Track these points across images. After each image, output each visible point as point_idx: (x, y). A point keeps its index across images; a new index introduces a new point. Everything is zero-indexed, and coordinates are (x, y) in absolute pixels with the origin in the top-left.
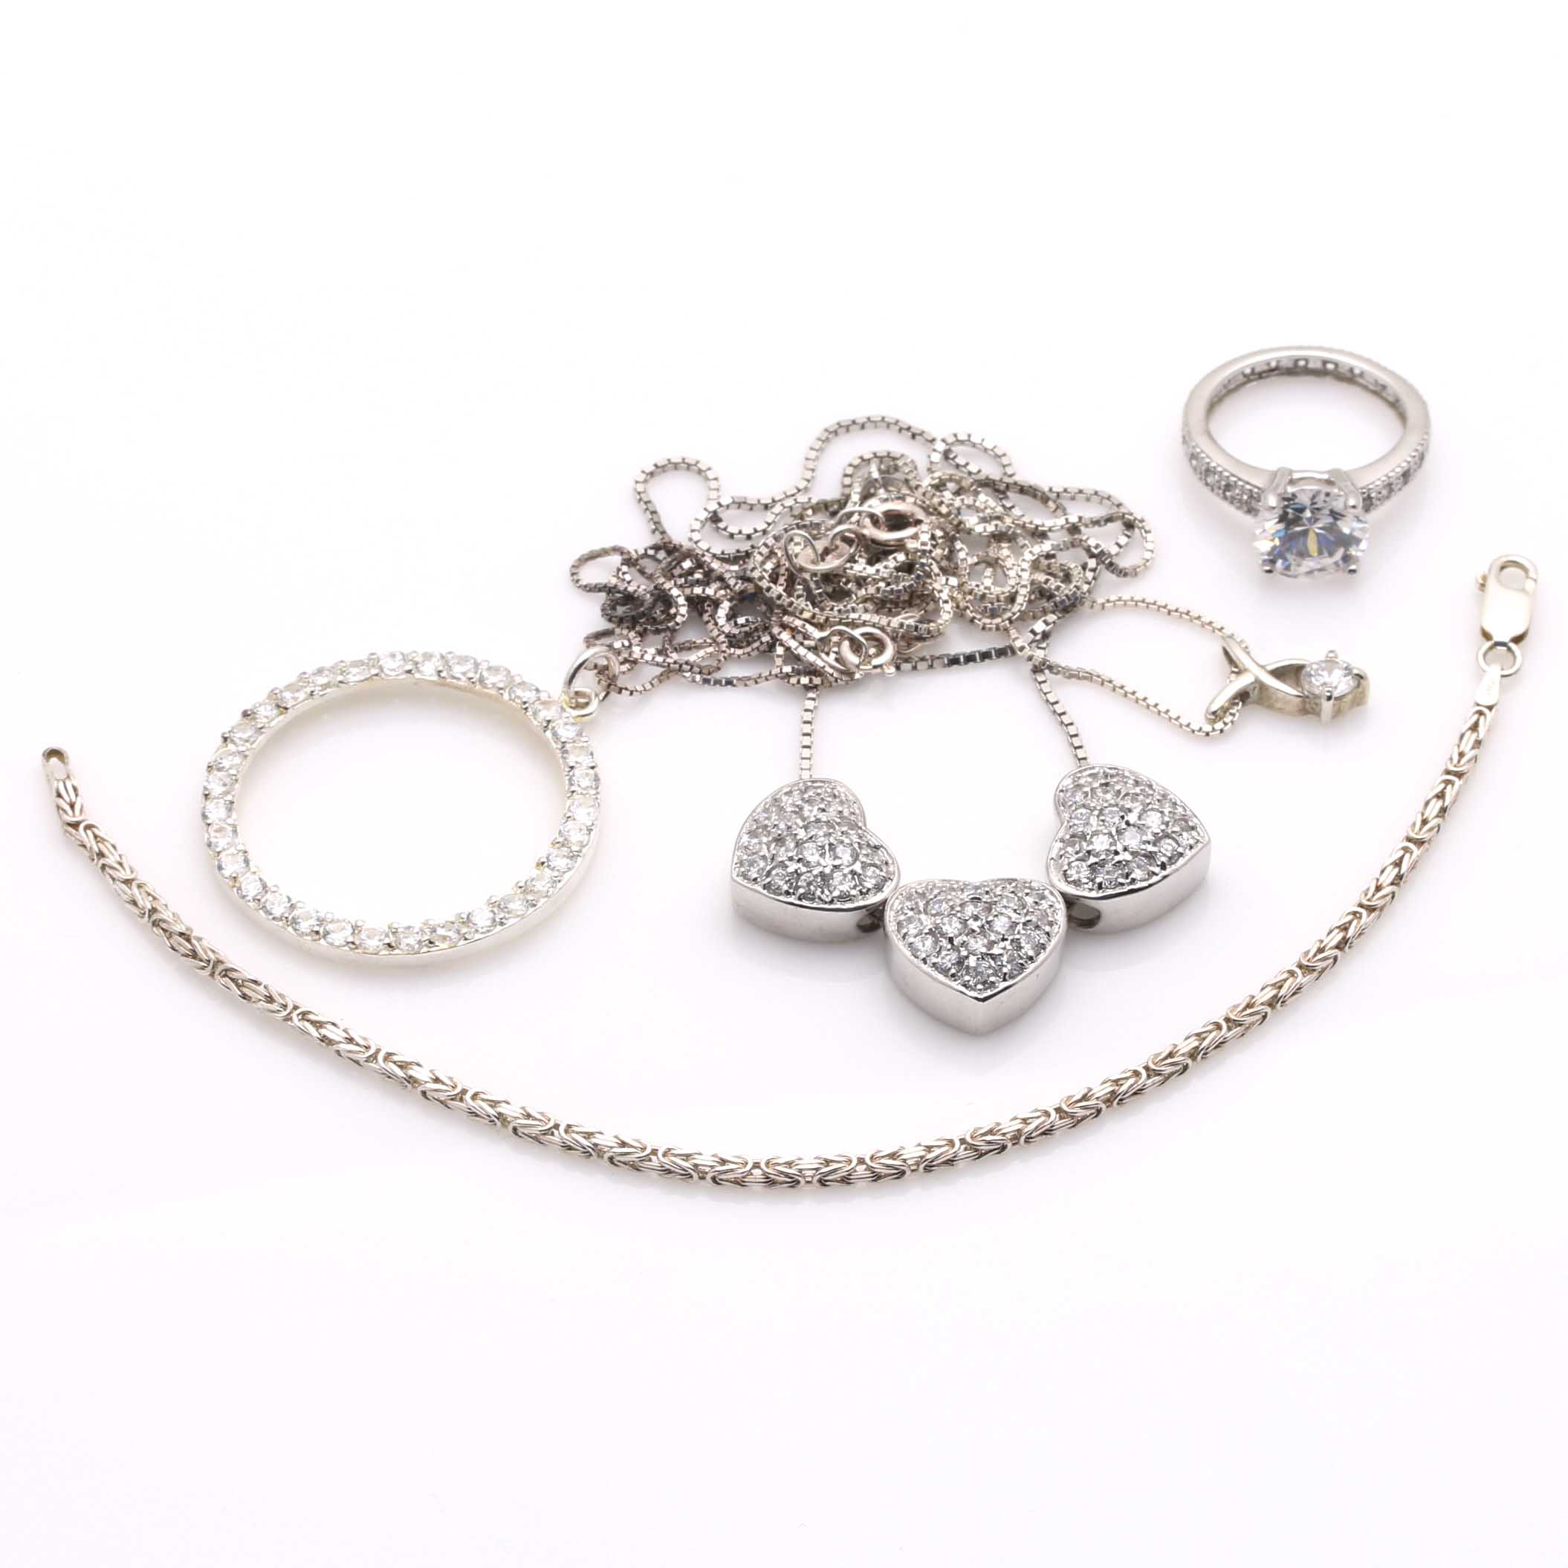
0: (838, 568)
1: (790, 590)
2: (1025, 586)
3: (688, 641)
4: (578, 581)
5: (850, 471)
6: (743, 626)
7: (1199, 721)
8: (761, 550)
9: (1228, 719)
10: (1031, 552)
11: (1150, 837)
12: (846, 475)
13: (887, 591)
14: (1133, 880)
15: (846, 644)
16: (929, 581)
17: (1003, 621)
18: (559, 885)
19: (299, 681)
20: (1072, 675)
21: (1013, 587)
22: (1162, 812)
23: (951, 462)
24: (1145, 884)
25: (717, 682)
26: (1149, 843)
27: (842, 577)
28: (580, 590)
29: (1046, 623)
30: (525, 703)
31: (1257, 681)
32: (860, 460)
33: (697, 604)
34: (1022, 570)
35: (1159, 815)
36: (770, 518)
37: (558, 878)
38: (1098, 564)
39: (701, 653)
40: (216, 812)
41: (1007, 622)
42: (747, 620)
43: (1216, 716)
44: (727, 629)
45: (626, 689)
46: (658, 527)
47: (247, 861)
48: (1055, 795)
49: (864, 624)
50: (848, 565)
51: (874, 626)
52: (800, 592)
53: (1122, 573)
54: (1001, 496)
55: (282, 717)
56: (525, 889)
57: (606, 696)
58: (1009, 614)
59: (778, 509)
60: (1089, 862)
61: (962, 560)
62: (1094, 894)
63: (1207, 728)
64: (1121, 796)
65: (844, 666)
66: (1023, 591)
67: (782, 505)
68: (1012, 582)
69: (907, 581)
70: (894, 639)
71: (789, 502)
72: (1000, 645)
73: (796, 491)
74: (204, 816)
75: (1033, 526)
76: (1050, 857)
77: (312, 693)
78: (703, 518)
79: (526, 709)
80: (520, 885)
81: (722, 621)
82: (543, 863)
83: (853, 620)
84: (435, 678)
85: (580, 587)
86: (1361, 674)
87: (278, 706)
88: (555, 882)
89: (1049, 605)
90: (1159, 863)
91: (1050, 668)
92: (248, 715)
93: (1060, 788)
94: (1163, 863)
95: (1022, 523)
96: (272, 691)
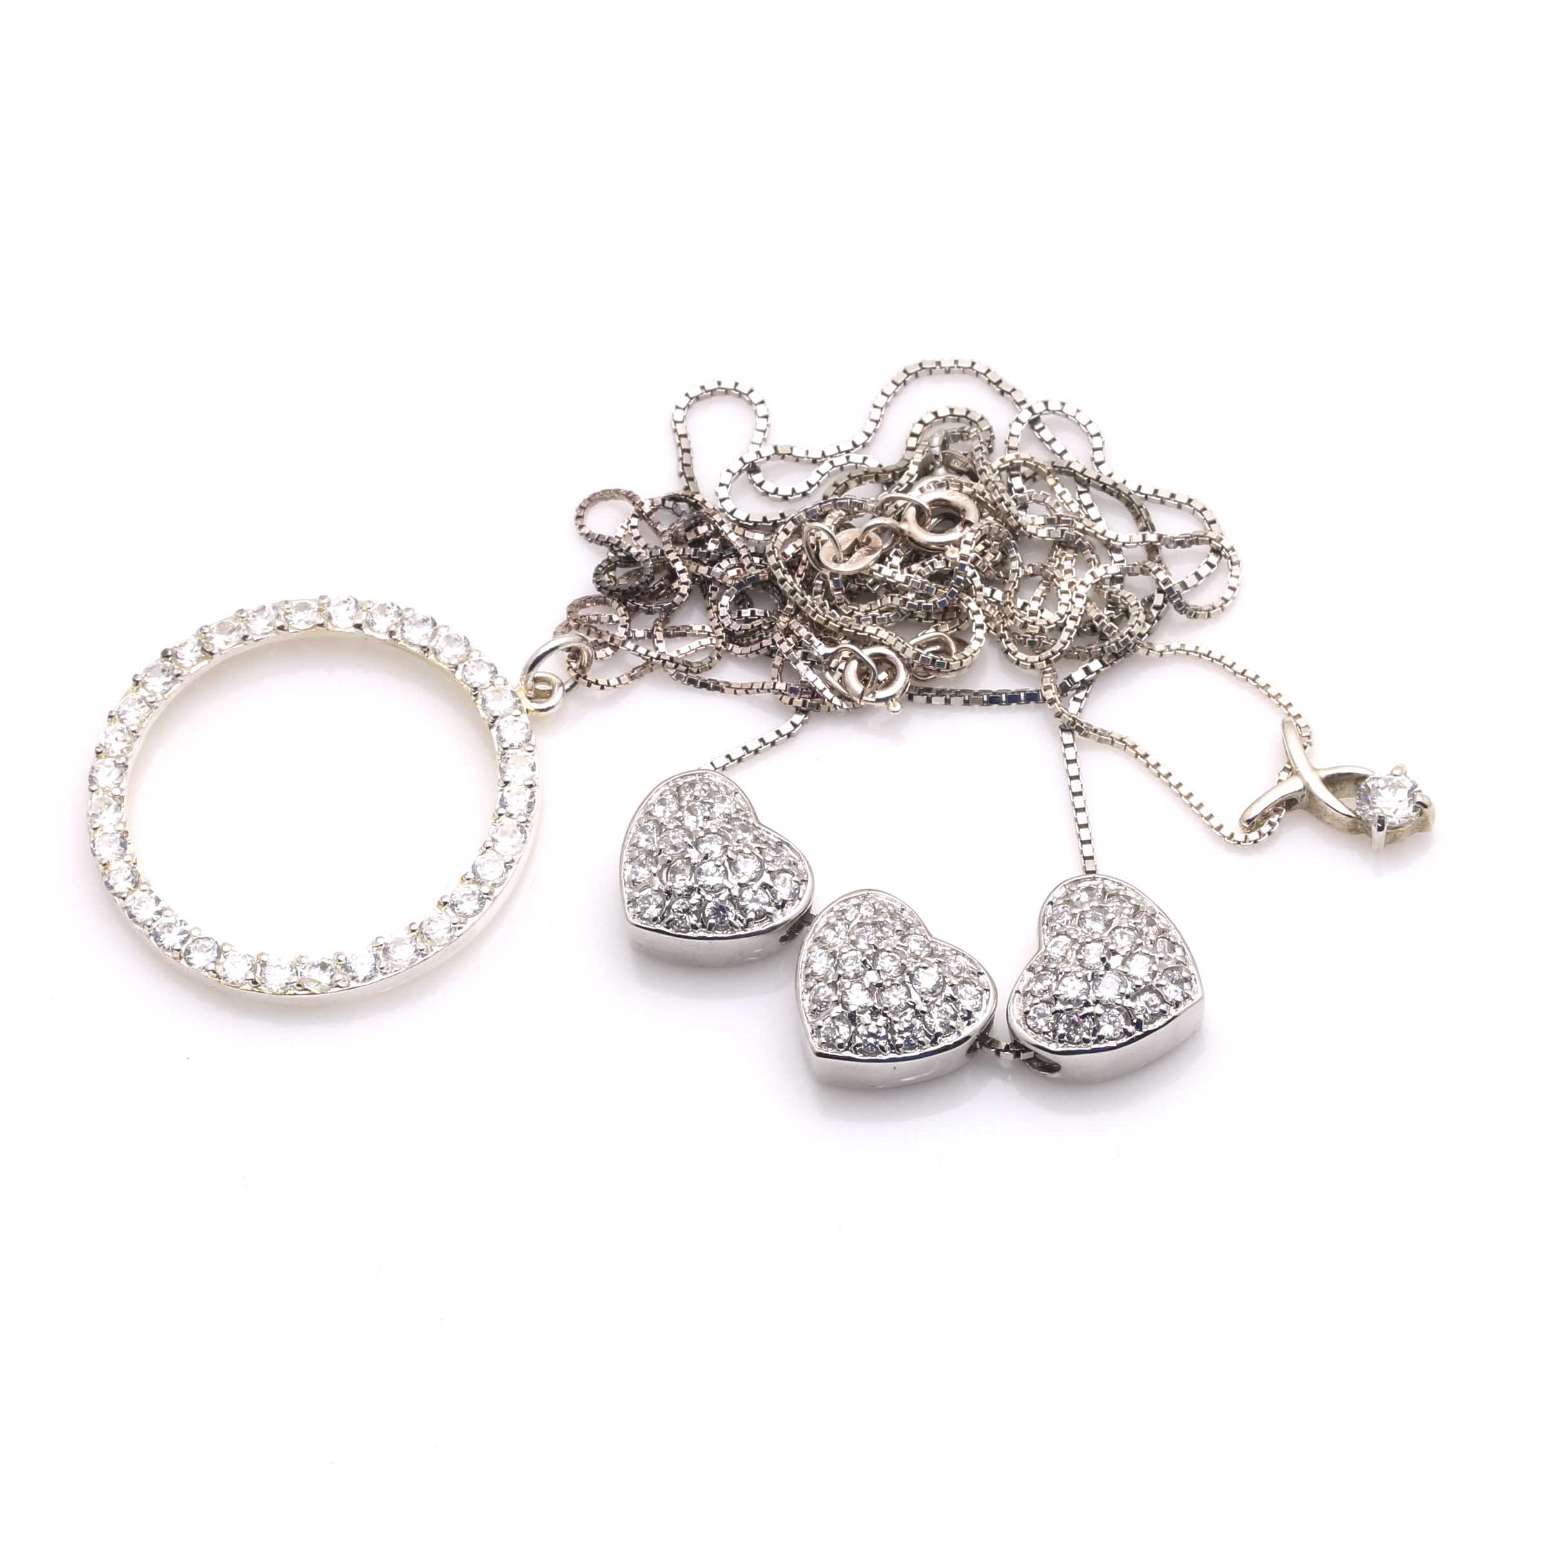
0: (865, 569)
1: (808, 586)
2: (1074, 619)
3: (683, 626)
4: (581, 527)
5: (918, 429)
6: (747, 620)
7: (1233, 826)
8: (787, 527)
9: (1265, 828)
10: (1092, 574)
11: (1129, 990)
12: (913, 435)
13: (914, 606)
14: (1101, 1038)
15: (854, 664)
16: (967, 597)
17: (1040, 661)
18: (458, 932)
19: (235, 619)
20: (1105, 739)
21: (1062, 617)
22: (1152, 957)
23: (1036, 433)
24: (1113, 1044)
25: (704, 685)
26: (1128, 997)
27: (869, 577)
28: (582, 537)
29: (1087, 671)
30: (476, 689)
31: (1306, 788)
32: (933, 417)
33: (702, 586)
34: (1078, 596)
35: (1148, 960)
36: (814, 478)
37: (458, 925)
38: (1165, 601)
39: (695, 644)
40: (107, 776)
41: (1044, 662)
42: (753, 613)
43: (1252, 824)
44: (727, 622)
45: (597, 683)
46: (686, 472)
47: (124, 845)
48: (1043, 906)
49: (880, 643)
50: (876, 567)
51: (890, 647)
52: (819, 589)
53: (1193, 613)
54: (1081, 489)
55: (205, 662)
56: (418, 932)
57: (572, 686)
58: (1049, 653)
59: (825, 467)
60: (1054, 1009)
61: (1014, 571)
62: (1053, 1047)
63: (1240, 837)
64: (1111, 928)
65: (846, 690)
66: (1071, 625)
67: (832, 463)
68: (1062, 610)
69: (940, 596)
70: (908, 667)
71: (840, 461)
72: (1031, 688)
73: (851, 446)
74: (92, 780)
75: (1106, 539)
76: (1016, 989)
77: (245, 638)
78: (735, 470)
79: (476, 695)
80: (413, 928)
81: (723, 611)
82: (445, 903)
83: (869, 634)
84: (387, 637)
85: (582, 534)
86: (1425, 802)
87: (203, 650)
88: (455, 926)
89: (1095, 647)
90: (1135, 1021)
91: (1079, 730)
92: (168, 657)
93: (1050, 899)
94: (1139, 1020)
95: (1093, 532)
96: (201, 629)
